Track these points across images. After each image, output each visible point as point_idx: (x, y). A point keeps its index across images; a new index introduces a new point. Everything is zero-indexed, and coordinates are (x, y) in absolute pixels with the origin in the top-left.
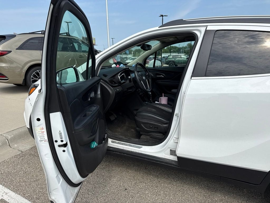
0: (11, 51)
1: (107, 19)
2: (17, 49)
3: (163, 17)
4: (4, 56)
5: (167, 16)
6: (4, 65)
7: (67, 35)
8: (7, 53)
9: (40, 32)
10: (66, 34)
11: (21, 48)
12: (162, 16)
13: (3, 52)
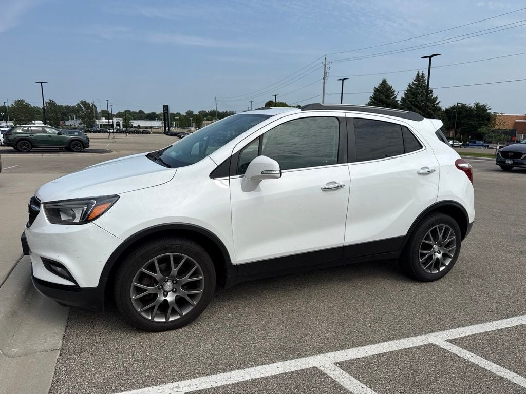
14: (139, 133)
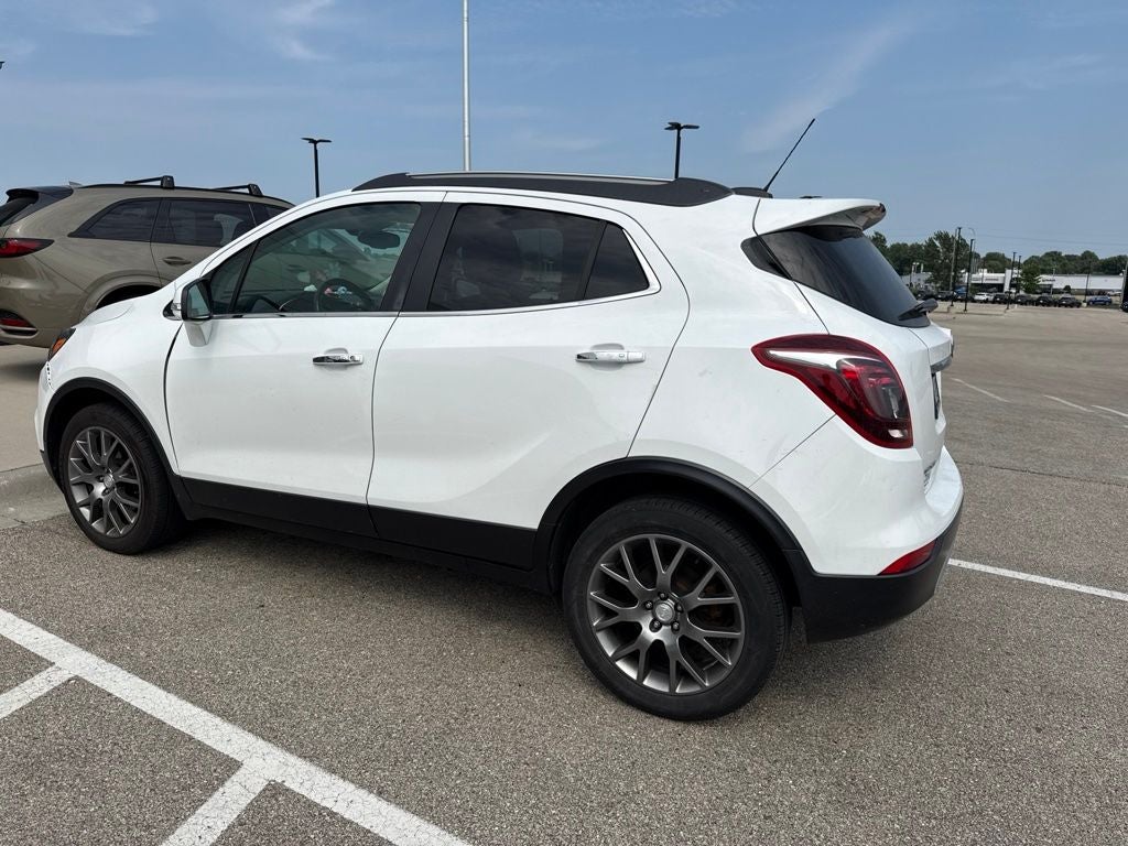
0: (53, 241)
1: (467, 134)
2: (71, 235)
3: (682, 131)
4: (28, 257)
5: (697, 127)
6: (24, 285)
7: (251, 194)
8: (36, 245)
9: (158, 183)
10: (247, 191)
11: (85, 231)
12: (677, 127)
13: (24, 244)
14: (1048, 303)
